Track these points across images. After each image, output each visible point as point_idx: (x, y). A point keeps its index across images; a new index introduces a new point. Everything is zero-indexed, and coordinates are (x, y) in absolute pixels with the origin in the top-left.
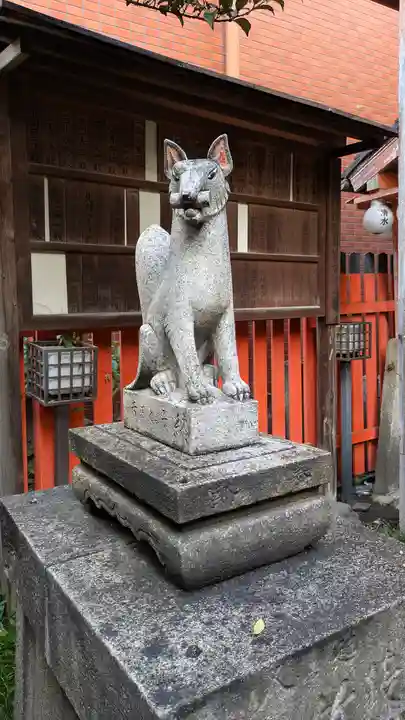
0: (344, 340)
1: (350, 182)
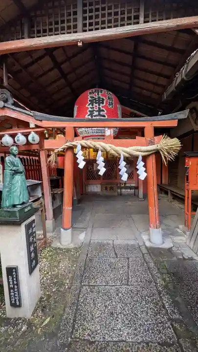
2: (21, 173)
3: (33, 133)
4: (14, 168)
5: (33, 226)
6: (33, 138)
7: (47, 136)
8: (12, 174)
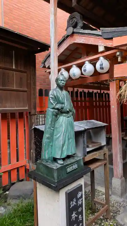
0: (38, 120)
1: (45, 64)
2: (68, 112)
3: (102, 58)
4: (59, 106)
5: (79, 196)
6: (101, 65)
7: (119, 60)
8: (54, 113)
